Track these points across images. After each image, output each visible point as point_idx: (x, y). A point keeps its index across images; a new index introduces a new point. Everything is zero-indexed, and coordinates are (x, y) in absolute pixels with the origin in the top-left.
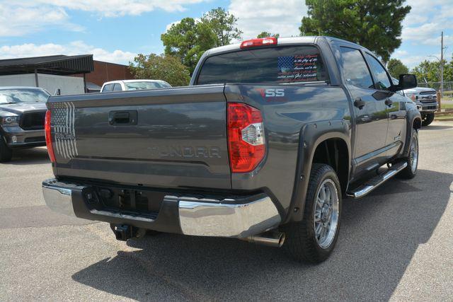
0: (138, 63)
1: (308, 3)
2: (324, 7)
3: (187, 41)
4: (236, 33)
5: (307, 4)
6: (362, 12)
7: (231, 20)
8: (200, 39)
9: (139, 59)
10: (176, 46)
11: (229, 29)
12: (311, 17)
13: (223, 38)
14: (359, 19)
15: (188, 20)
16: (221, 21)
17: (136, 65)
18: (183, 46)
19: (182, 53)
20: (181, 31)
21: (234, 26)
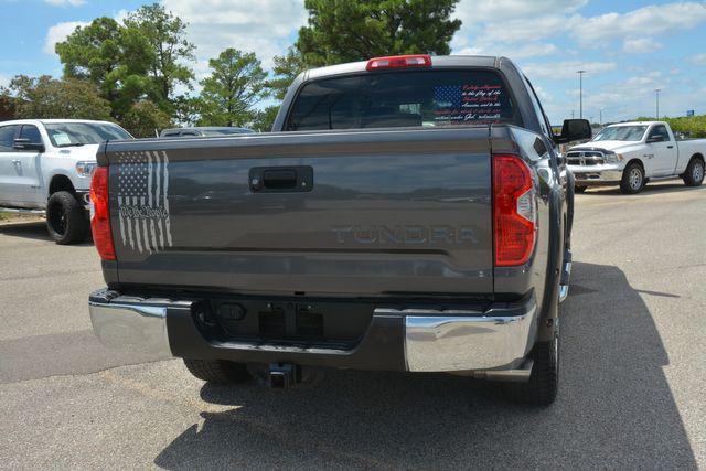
0: (17, 91)
1: (309, 5)
2: (336, 13)
3: (103, 57)
4: (185, 48)
5: (307, 7)
6: (393, 24)
7: (176, 26)
8: (127, 54)
9: (18, 84)
10: (84, 64)
11: (172, 41)
12: (313, 27)
13: (162, 54)
14: (389, 34)
15: (105, 21)
16: (159, 26)
17: (14, 94)
18: (98, 65)
19: (96, 77)
20: (92, 39)
21: (181, 37)
